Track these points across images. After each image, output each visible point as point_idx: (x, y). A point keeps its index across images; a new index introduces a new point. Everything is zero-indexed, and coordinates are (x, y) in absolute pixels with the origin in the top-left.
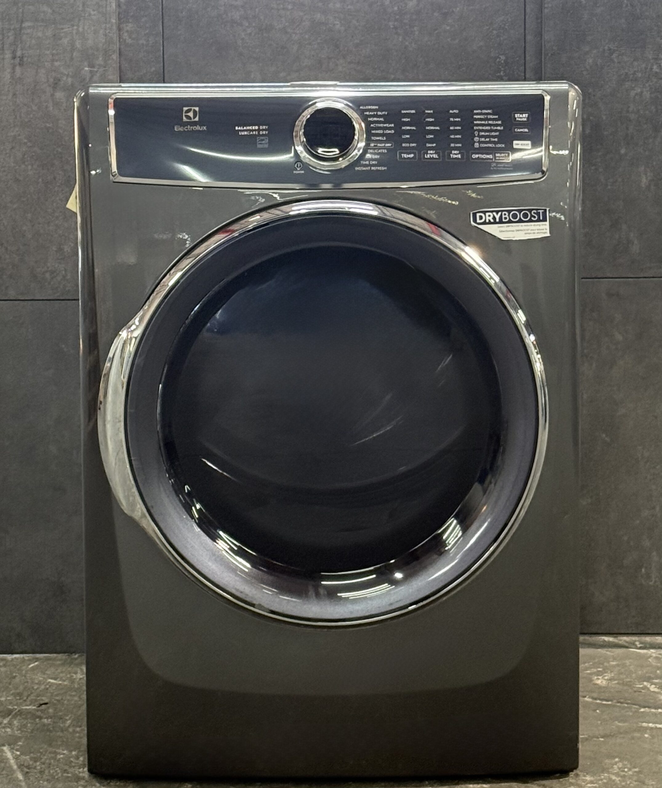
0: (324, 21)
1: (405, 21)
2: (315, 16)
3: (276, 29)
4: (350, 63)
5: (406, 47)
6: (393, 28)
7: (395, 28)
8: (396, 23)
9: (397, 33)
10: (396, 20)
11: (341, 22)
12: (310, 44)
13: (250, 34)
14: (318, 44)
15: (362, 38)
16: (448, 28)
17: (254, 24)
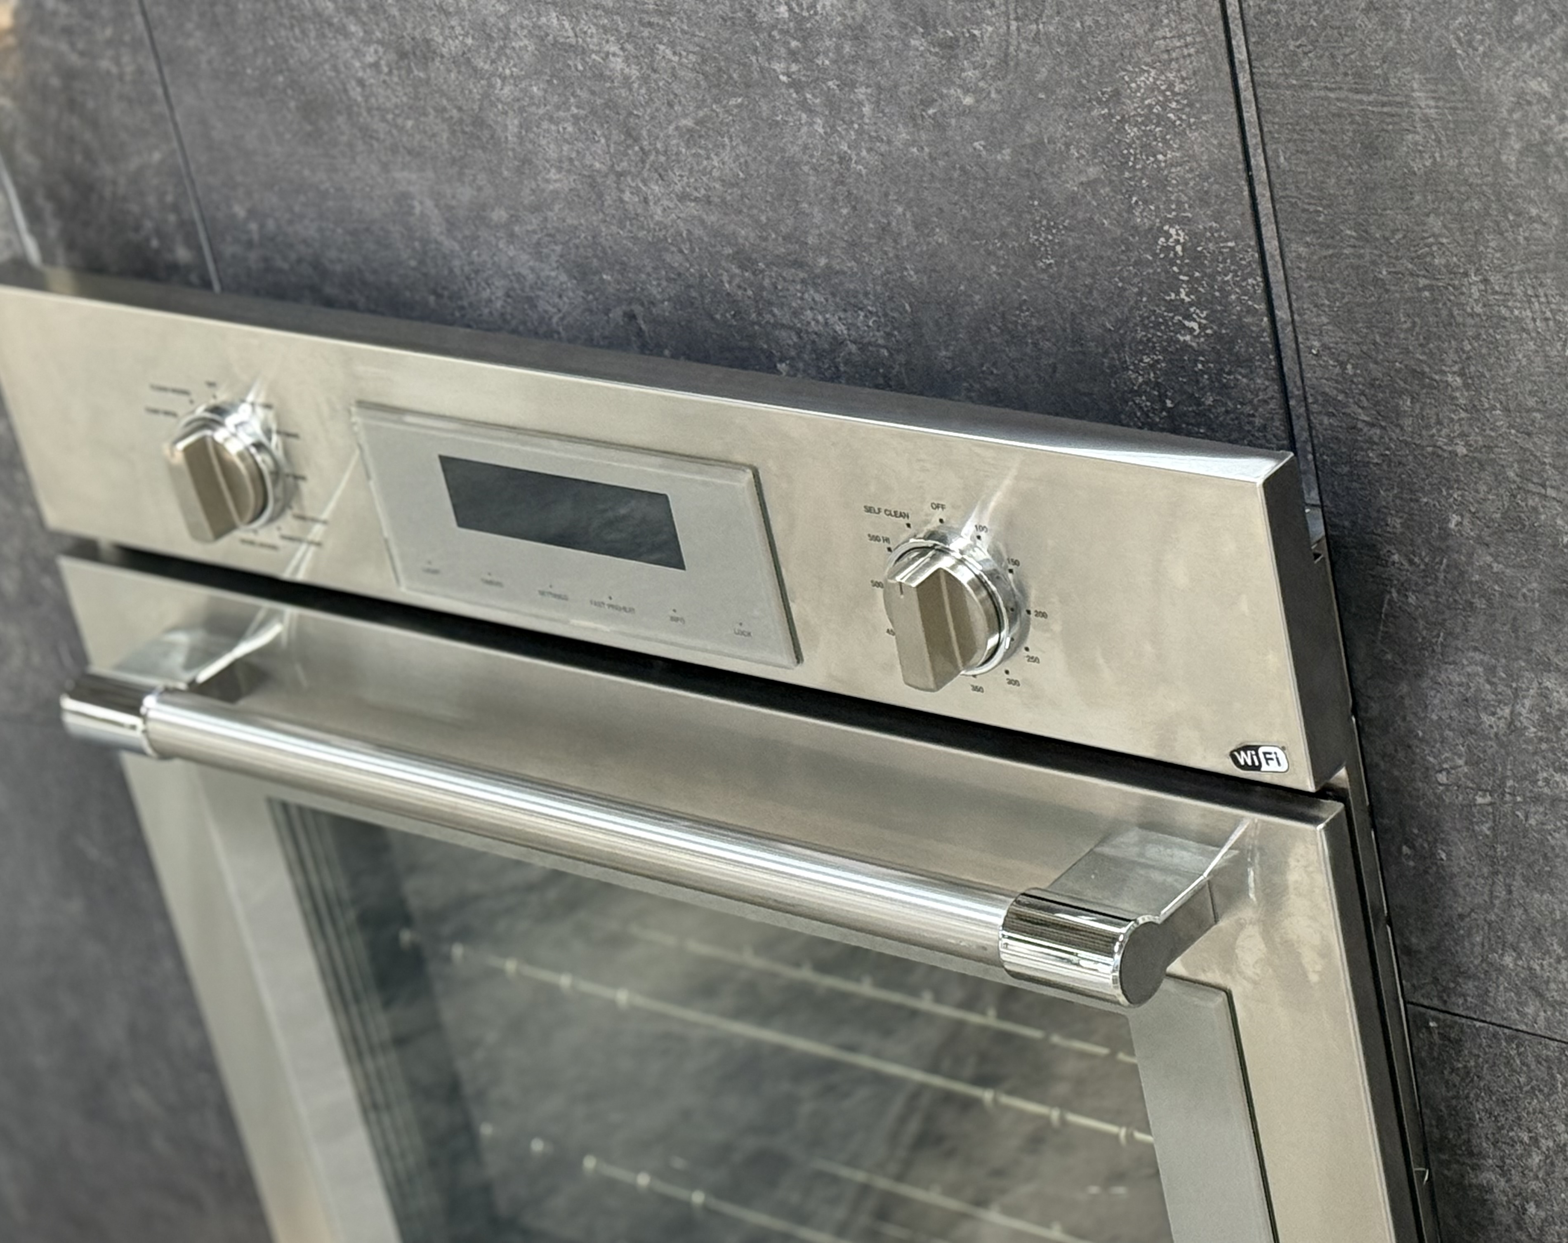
0: (573, 41)
1: (823, 61)
2: (543, 20)
3: (442, 56)
4: (683, 197)
5: (843, 159)
6: (789, 86)
7: (796, 85)
8: (794, 68)
9: (803, 105)
10: (793, 55)
11: (622, 49)
12: (551, 120)
13: (376, 66)
14: (576, 119)
15: (701, 114)
16: (968, 100)
17: (378, 34)
